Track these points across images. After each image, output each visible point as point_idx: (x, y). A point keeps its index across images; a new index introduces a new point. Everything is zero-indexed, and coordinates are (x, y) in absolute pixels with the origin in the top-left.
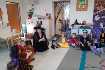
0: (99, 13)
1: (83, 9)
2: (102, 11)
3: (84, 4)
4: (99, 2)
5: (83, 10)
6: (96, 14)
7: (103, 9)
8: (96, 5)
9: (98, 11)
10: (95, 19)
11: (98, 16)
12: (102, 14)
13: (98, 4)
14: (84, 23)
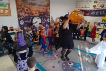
0: (22, 18)
1: (7, 14)
2: (24, 16)
3: (7, 9)
4: (20, 8)
5: (7, 16)
6: (20, 19)
7: (25, 14)
8: (19, 11)
9: (21, 16)
10: (21, 24)
11: (22, 21)
12: (25, 19)
13: (19, 10)
14: (12, 28)
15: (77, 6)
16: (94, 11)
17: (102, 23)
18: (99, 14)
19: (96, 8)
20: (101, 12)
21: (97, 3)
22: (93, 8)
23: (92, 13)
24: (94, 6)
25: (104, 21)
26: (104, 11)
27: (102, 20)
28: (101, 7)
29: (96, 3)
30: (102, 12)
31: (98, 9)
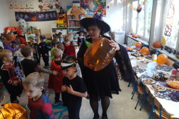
15: (11, 5)
16: (41, 13)
17: (57, 29)
18: (49, 17)
19: (43, 9)
20: (51, 14)
21: (42, 2)
22: (39, 9)
23: (40, 17)
24: (41, 7)
25: (59, 26)
27: (56, 25)
28: (49, 8)
30: (53, 14)
31: (46, 10)
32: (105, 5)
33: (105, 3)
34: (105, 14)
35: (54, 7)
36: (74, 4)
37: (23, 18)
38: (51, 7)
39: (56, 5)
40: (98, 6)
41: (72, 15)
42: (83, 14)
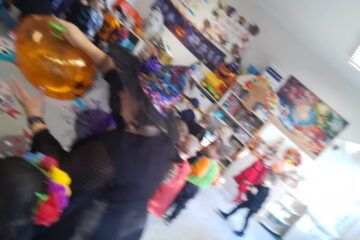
16: (199, 35)
17: (199, 87)
18: (206, 55)
19: (209, 31)
20: (212, 53)
21: (217, 20)
22: (202, 26)
23: (191, 39)
24: (207, 24)
25: (204, 84)
26: (218, 57)
27: (202, 77)
28: (218, 40)
29: (214, 17)
30: (214, 56)
31: (210, 36)
32: (332, 138)
33: (336, 134)
34: (317, 154)
35: (229, 47)
36: (266, 75)
37: (165, 14)
38: (223, 42)
39: (236, 47)
40: (316, 124)
41: (246, 88)
42: (266, 107)
